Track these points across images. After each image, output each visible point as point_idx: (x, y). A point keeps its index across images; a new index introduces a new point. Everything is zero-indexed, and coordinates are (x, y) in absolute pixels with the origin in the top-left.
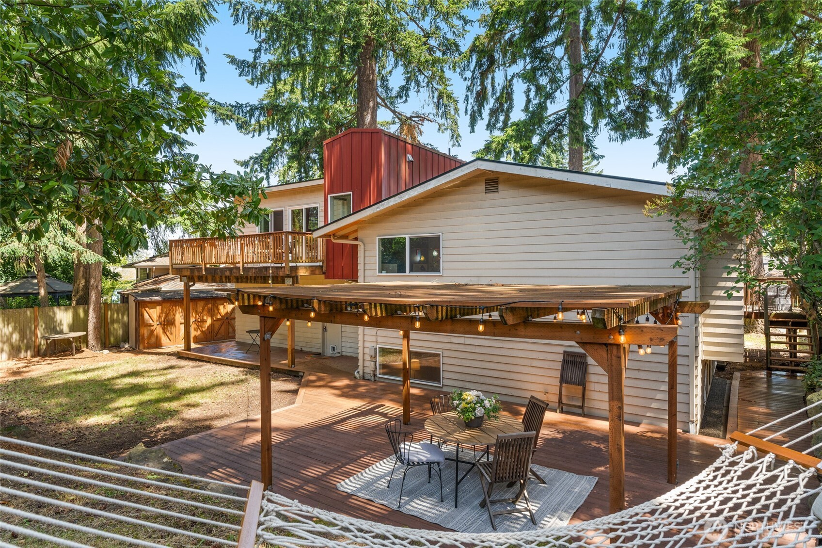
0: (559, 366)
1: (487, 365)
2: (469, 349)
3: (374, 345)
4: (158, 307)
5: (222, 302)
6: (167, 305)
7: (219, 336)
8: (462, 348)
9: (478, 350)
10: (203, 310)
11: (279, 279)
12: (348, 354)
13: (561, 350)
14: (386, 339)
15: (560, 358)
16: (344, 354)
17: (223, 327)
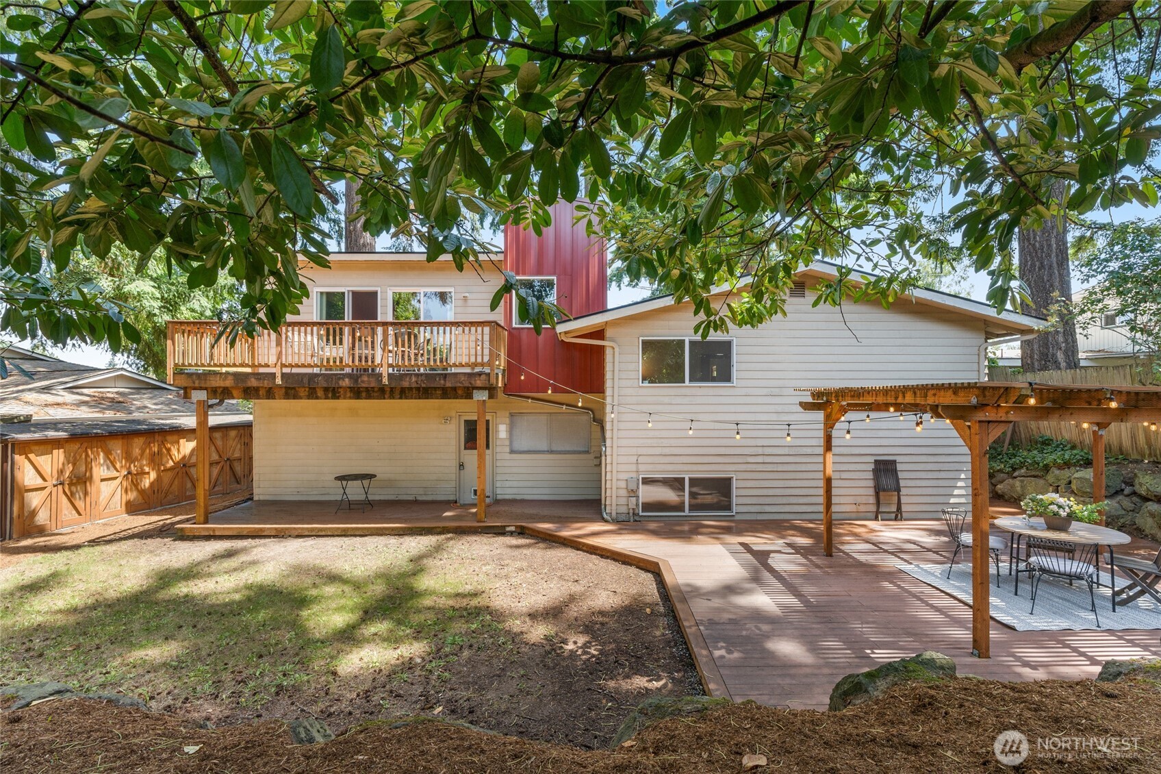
0: (870, 475)
1: (792, 484)
2: (770, 468)
3: (634, 475)
4: (55, 452)
5: (175, 437)
6: (75, 446)
7: (170, 497)
8: (760, 467)
9: (780, 468)
10: (142, 455)
11: (460, 392)
12: (507, 497)
13: (872, 459)
14: (652, 466)
15: (872, 466)
16: (499, 497)
17: (176, 482)
